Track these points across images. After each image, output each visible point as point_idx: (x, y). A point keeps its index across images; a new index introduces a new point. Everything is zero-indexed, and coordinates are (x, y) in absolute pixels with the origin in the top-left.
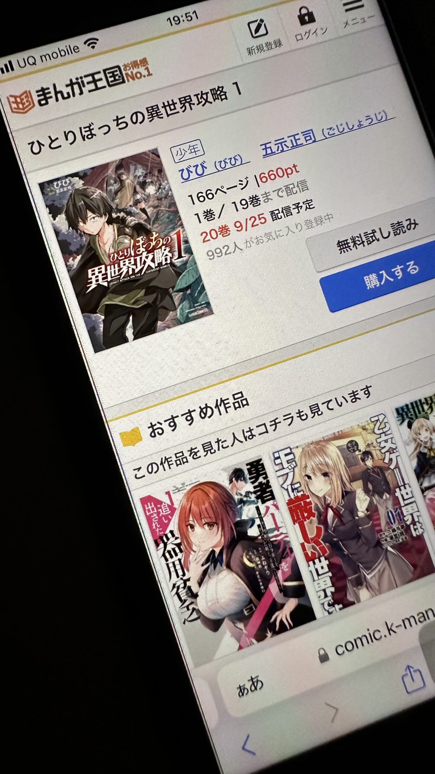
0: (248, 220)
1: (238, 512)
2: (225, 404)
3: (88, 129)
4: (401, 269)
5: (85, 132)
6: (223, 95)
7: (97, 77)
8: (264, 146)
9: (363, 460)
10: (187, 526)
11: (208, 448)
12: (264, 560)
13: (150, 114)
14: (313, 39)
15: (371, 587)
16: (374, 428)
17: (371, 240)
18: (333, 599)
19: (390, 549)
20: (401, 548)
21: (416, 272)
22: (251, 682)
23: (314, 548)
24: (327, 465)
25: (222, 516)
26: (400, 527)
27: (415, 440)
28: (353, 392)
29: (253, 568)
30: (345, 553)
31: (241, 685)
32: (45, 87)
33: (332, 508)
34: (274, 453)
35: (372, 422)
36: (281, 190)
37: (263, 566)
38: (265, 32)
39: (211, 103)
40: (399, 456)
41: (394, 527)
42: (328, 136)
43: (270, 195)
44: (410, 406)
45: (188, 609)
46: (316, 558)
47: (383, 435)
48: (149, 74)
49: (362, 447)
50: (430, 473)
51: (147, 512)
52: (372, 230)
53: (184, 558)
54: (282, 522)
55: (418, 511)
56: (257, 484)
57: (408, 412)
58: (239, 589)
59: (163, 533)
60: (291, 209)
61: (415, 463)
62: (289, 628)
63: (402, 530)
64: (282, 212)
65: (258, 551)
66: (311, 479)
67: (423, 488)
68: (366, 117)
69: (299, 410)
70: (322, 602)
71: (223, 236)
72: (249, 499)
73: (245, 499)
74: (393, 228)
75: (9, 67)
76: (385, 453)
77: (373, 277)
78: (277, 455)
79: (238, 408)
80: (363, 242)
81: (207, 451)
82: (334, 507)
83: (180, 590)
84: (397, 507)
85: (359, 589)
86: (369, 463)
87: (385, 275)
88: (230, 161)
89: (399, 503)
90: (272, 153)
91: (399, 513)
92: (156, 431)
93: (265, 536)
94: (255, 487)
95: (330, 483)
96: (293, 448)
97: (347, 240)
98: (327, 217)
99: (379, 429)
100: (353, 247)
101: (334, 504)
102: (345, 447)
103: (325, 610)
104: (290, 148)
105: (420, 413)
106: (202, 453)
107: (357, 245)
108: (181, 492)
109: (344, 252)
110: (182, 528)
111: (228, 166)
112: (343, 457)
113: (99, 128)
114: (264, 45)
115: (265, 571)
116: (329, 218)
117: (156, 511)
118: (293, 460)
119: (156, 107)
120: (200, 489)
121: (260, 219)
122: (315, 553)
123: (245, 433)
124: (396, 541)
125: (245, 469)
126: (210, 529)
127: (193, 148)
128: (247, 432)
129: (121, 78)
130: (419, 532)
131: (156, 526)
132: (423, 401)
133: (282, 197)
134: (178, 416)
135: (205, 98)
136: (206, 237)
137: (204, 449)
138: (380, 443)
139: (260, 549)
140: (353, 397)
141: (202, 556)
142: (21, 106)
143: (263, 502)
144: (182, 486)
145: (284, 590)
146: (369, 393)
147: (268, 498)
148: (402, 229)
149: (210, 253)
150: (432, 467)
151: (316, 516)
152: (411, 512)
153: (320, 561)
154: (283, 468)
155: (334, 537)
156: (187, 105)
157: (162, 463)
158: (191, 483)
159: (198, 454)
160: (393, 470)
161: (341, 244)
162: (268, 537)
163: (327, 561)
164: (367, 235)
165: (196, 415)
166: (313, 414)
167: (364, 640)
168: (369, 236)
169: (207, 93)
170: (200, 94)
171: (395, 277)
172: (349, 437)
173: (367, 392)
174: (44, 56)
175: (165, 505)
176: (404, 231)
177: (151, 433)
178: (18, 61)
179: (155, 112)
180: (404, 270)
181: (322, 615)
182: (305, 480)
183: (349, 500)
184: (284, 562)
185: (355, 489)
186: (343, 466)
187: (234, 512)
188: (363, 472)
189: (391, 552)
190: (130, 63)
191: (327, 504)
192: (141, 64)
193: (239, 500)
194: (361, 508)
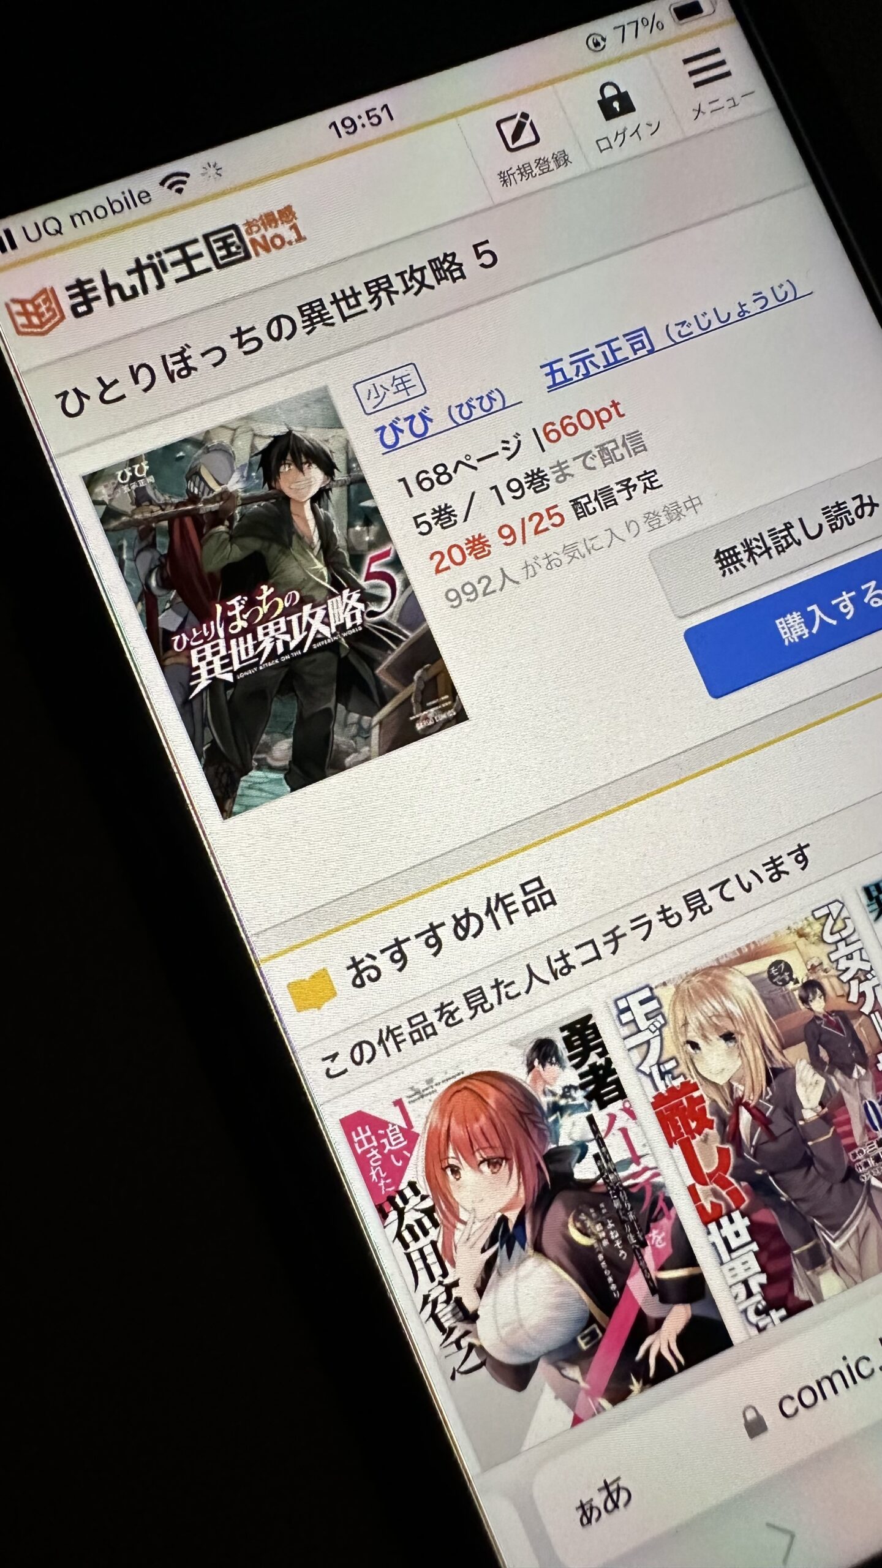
0: (526, 520)
1: (550, 1131)
2: (505, 907)
3: (178, 358)
4: (851, 599)
5: (175, 363)
6: (455, 270)
7: (191, 250)
8: (548, 367)
9: (805, 1000)
10: (444, 1169)
11: (476, 1000)
12: (613, 1229)
13: (306, 318)
14: (632, 146)
15: (842, 1266)
16: (822, 932)
17: (785, 545)
18: (764, 1299)
19: (875, 1182)
21: (880, 602)
22: (605, 1493)
23: (716, 1194)
24: (730, 1016)
25: (516, 1142)
28: (773, 861)
29: (592, 1246)
30: (784, 1199)
31: (584, 1501)
32: (83, 278)
33: (747, 1106)
34: (615, 1002)
35: (817, 919)
36: (590, 456)
37: (612, 1242)
38: (534, 138)
39: (432, 287)
40: (878, 985)
41: (880, 1136)
42: (678, 339)
43: (568, 467)
45: (459, 1347)
46: (722, 1216)
47: (842, 945)
48: (300, 238)
49: (801, 973)
51: (357, 1145)
52: (785, 524)
53: (444, 1236)
54: (644, 1145)
56: (585, 1068)
58: (565, 1294)
59: (393, 1188)
60: (614, 492)
62: (675, 1368)
64: (596, 499)
65: (598, 1210)
66: (699, 1049)
68: (754, 295)
69: (662, 906)
70: (742, 1307)
71: (477, 558)
72: (570, 1102)
73: (563, 1102)
74: (827, 517)
75: (7, 242)
76: (849, 981)
77: (794, 619)
78: (622, 1004)
79: (533, 911)
80: (768, 550)
81: (476, 1007)
82: (753, 1104)
83: (440, 1307)
85: (819, 1274)
86: (818, 1005)
87: (818, 613)
88: (481, 402)
90: (566, 380)
92: (365, 974)
93: (611, 1177)
94: (582, 1076)
95: (740, 1055)
96: (656, 987)
97: (735, 547)
98: (689, 504)
99: (832, 934)
100: (749, 560)
101: (752, 1098)
102: (766, 975)
103: (750, 1323)
104: (602, 369)
106: (464, 1012)
107: (756, 557)
108: (425, 1098)
109: (731, 572)
110: (432, 1175)
111: (478, 412)
112: (761, 995)
113: (203, 355)
114: (534, 164)
115: (618, 1250)
117: (375, 1143)
118: (658, 1012)
119: (318, 303)
120: (466, 1088)
121: (550, 517)
122: (720, 1206)
123: (553, 963)
126: (493, 1173)
127: (400, 381)
128: (556, 961)
129: (241, 250)
131: (378, 1174)
133: (594, 468)
134: (408, 939)
135: (419, 279)
136: (441, 561)
137: (469, 1004)
139: (602, 1205)
140: (774, 871)
141: (481, 1231)
142: (35, 320)
143: (602, 1106)
144: (426, 1086)
145: (659, 1289)
146: (805, 859)
147: (611, 1096)
148: (846, 517)
149: (452, 595)
153: (732, 1221)
154: (639, 1031)
155: (757, 1168)
156: (383, 294)
157: (380, 1041)
159: (455, 1015)
160: (869, 1016)
161: (722, 556)
162: (618, 1180)
163: (746, 1218)
164: (776, 533)
165: (446, 934)
166: (693, 913)
167: (837, 1379)
168: (780, 535)
169: (422, 270)
170: (408, 271)
171: (840, 616)
172: (770, 954)
173: (800, 858)
174: (77, 214)
175: (395, 1130)
176: (851, 521)
177: (354, 979)
178: (24, 228)
179: (317, 314)
180: (857, 601)
181: (745, 1336)
182: (686, 1052)
183: (781, 1086)
184: (656, 1228)
185: (793, 1062)
186: (765, 1017)
187: (541, 1131)
188: (807, 1027)
189: (879, 1189)
190: (258, 218)
191: (736, 1099)
192: (280, 219)
193: (551, 1105)
194: (808, 1100)
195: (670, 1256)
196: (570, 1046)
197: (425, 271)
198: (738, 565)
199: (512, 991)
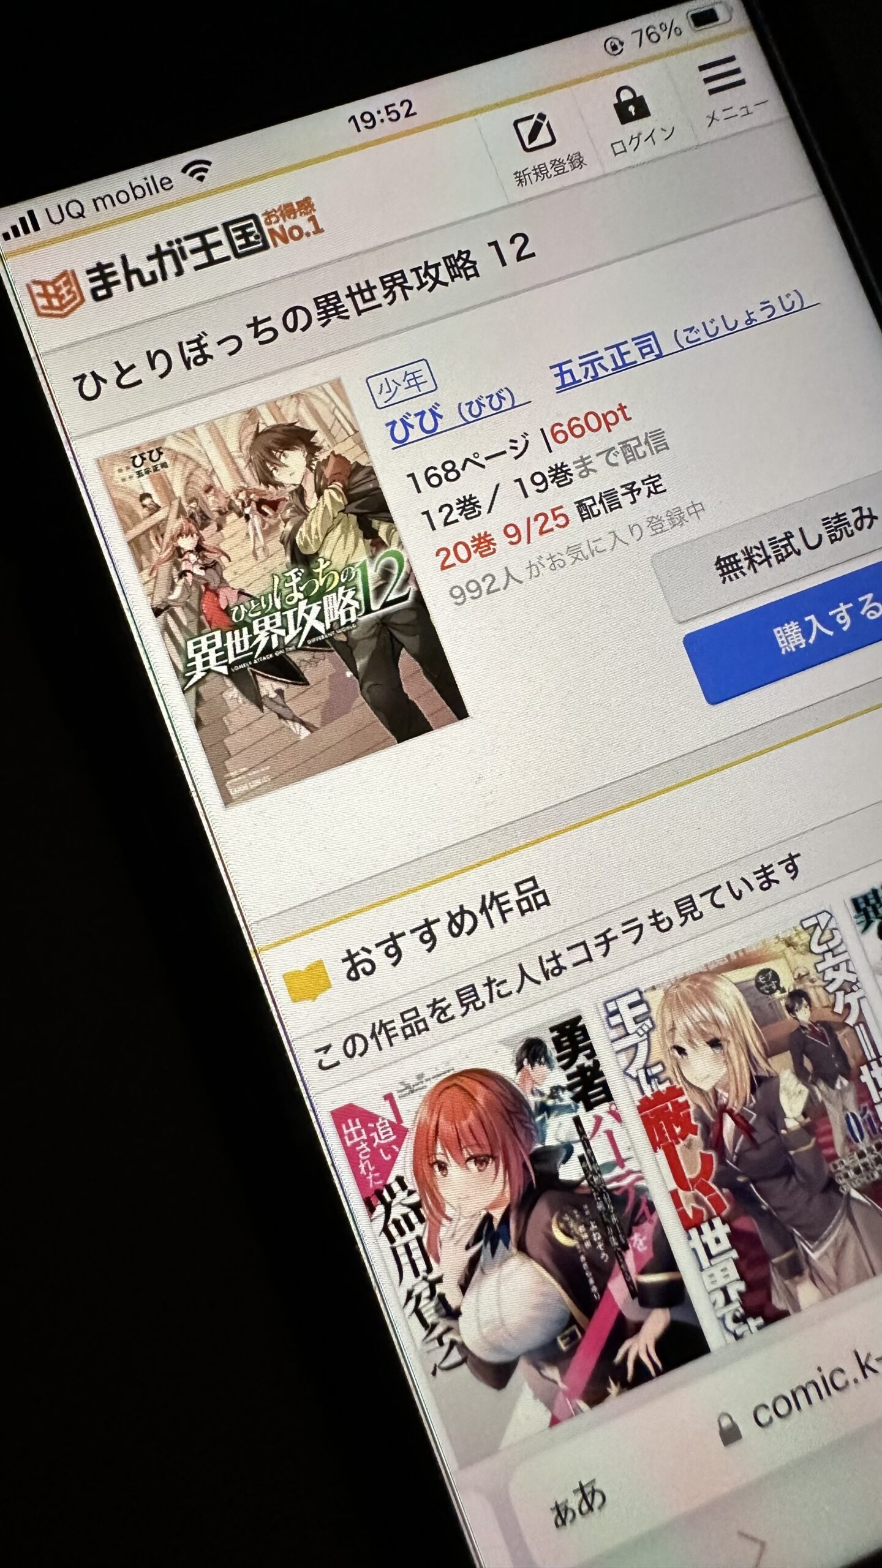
0: (532, 520)
1: (537, 1132)
2: (500, 905)
3: (195, 345)
4: (848, 610)
5: (191, 350)
6: (469, 268)
7: (210, 238)
8: (558, 368)
9: (791, 1010)
10: (432, 1165)
11: (468, 998)
12: (595, 1231)
13: (322, 310)
14: (646, 151)
15: (820, 1277)
16: (810, 942)
17: (785, 554)
18: (742, 1306)
19: (855, 1194)
20: (879, 1191)
21: (877, 615)
22: (580, 1495)
23: (698, 1200)
24: (717, 1023)
25: (503, 1140)
26: (874, 1147)
28: (764, 869)
29: (574, 1249)
30: (764, 1207)
31: (559, 1503)
32: (104, 262)
33: (731, 1113)
34: (605, 1004)
35: (806, 929)
37: (594, 1244)
38: (550, 139)
39: (446, 284)
40: (862, 998)
41: (861, 1148)
42: (686, 345)
43: (591, 462)
45: (441, 1343)
46: (703, 1222)
47: (829, 956)
48: (318, 230)
49: (787, 982)
51: (346, 1138)
52: (786, 534)
53: (430, 1232)
54: (629, 1149)
56: (573, 1069)
57: (878, 905)
58: (547, 1295)
59: (380, 1182)
60: (619, 495)
62: (653, 1374)
63: (878, 1153)
64: (601, 501)
65: (581, 1211)
66: (686, 1054)
68: (762, 303)
69: (654, 911)
70: (720, 1315)
71: (483, 556)
72: (558, 1102)
73: (550, 1102)
74: (827, 528)
75: (30, 224)
76: (834, 993)
77: (792, 628)
78: (612, 1007)
79: (527, 911)
80: (768, 558)
81: (467, 1005)
82: (736, 1111)
83: (423, 1302)
84: (866, 1104)
85: (796, 1284)
86: (804, 1015)
87: (816, 624)
88: (490, 401)
89: (870, 1097)
90: (575, 381)
91: (869, 1119)
92: (359, 968)
93: (595, 1179)
95: (725, 1061)
96: (645, 991)
97: (736, 554)
98: (692, 510)
99: (819, 944)
100: (749, 568)
101: (736, 1105)
102: (753, 983)
103: (728, 1330)
104: (610, 372)
106: (456, 1009)
107: (756, 565)
109: (731, 580)
110: (420, 1171)
111: (487, 411)
112: (749, 1004)
113: (219, 343)
114: (549, 166)
115: (599, 1252)
116: (696, 512)
117: (365, 1137)
118: (647, 1015)
119: (333, 296)
120: (456, 1085)
121: (555, 518)
122: (701, 1212)
123: (545, 963)
124: (868, 1178)
125: (548, 1038)
126: (480, 1171)
127: (411, 376)
128: (548, 961)
129: (260, 240)
131: (366, 1168)
134: (403, 934)
135: (434, 275)
136: (447, 557)
137: (461, 1001)
138: (824, 972)
139: (586, 1207)
140: (764, 879)
141: (467, 1228)
142: (56, 302)
143: (589, 1107)
144: (417, 1081)
145: (639, 1293)
146: (796, 869)
147: (598, 1098)
148: (845, 528)
149: (457, 592)
151: (699, 1132)
153: (712, 1227)
154: (628, 1034)
155: (738, 1174)
156: (397, 289)
157: (373, 1035)
159: (448, 1011)
160: (853, 1028)
161: (722, 563)
162: (602, 1181)
163: (727, 1225)
164: (776, 542)
165: (440, 930)
166: (683, 918)
167: (812, 1391)
168: (781, 544)
169: (436, 266)
170: (423, 267)
171: (836, 627)
172: (758, 963)
173: (791, 868)
174: (99, 198)
175: (384, 1124)
176: (850, 533)
177: (349, 972)
178: (47, 210)
179: (332, 307)
180: (854, 613)
181: (722, 1343)
182: (673, 1057)
183: (764, 1095)
184: (637, 1232)
185: (778, 1071)
186: (750, 1024)
187: (528, 1130)
188: (792, 1035)
189: (858, 1201)
190: (276, 209)
191: (721, 1106)
192: (299, 210)
193: (538, 1105)
194: (791, 1110)
195: (651, 1260)
196: (559, 1046)
197: (440, 267)
199: (504, 990)
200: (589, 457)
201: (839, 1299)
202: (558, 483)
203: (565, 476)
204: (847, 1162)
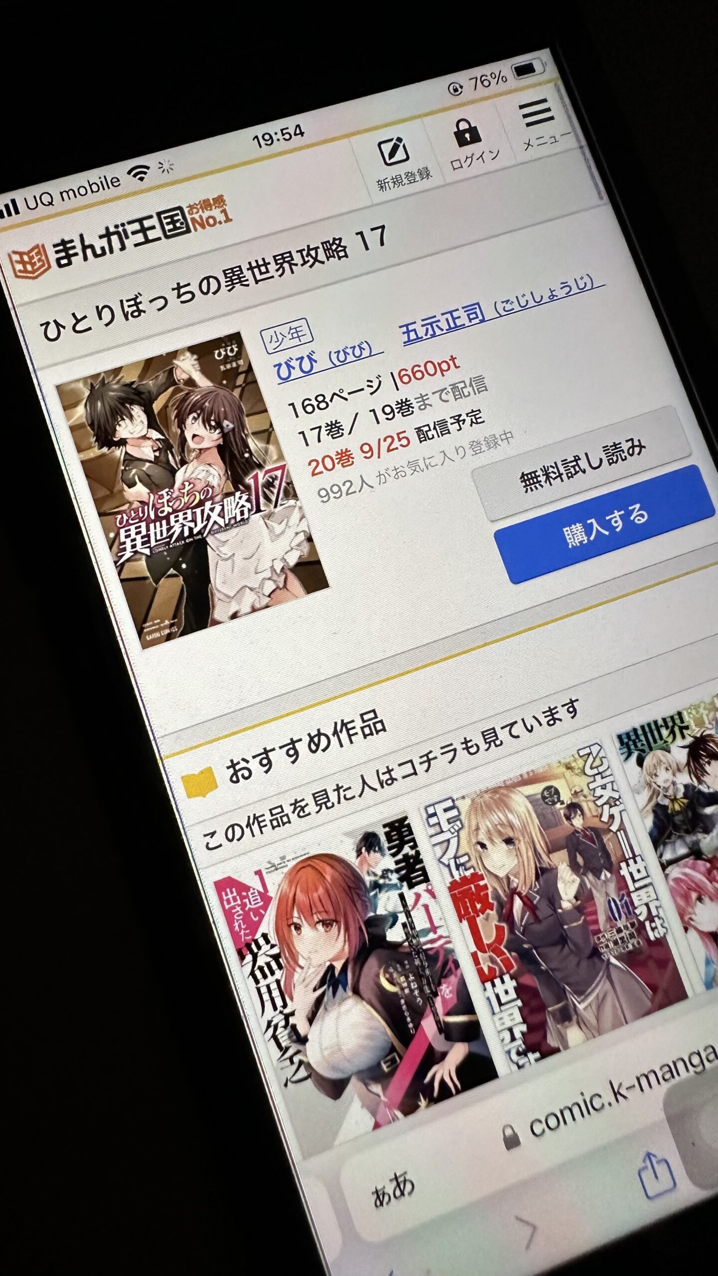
0: (382, 441)
1: (371, 903)
2: (348, 730)
3: (132, 302)
4: (619, 515)
5: (129, 306)
6: (340, 251)
7: (147, 223)
8: (405, 328)
9: (568, 818)
10: (289, 926)
11: (322, 799)
12: (413, 981)
13: (229, 279)
14: (478, 167)
15: (584, 1023)
16: (584, 766)
17: (573, 472)
18: (524, 1043)
19: (613, 961)
20: (631, 959)
21: (643, 520)
22: (395, 1183)
23: (492, 960)
24: (511, 826)
25: (345, 909)
26: (629, 925)
27: (649, 785)
28: (550, 710)
29: (395, 994)
30: (542, 968)
31: (378, 1188)
32: (66, 239)
33: (519, 895)
34: (426, 808)
35: (581, 757)
37: (412, 991)
38: (405, 157)
39: (323, 263)
40: (623, 810)
41: (619, 926)
42: (504, 313)
44: (640, 732)
45: (292, 1062)
46: (496, 978)
47: (598, 777)
48: (228, 220)
49: (566, 797)
50: (673, 837)
51: (225, 903)
52: (574, 457)
53: (286, 978)
54: (441, 919)
55: (657, 899)
56: (400, 857)
57: (637, 741)
58: (375, 1029)
59: (250, 937)
60: (449, 424)
61: (649, 821)
62: (454, 1092)
63: (633, 930)
64: (435, 428)
65: (403, 965)
66: (486, 849)
67: (665, 862)
68: (562, 283)
69: (465, 739)
70: (507, 1048)
71: (344, 467)
72: (387, 881)
73: (381, 881)
74: (606, 454)
75: (12, 209)
76: (602, 806)
77: (578, 528)
78: (431, 810)
79: (368, 735)
80: (560, 475)
81: (321, 805)
82: (524, 894)
83: (279, 1030)
84: (624, 892)
85: (566, 1027)
86: (578, 822)
87: (595, 525)
88: (353, 350)
89: (627, 887)
90: (418, 338)
91: (626, 903)
92: (240, 774)
93: (414, 941)
94: (397, 863)
95: (517, 855)
96: (457, 799)
97: (536, 471)
98: (503, 437)
99: (592, 768)
100: (546, 482)
101: (523, 889)
102: (539, 796)
103: (512, 1061)
104: (445, 331)
105: (655, 741)
106: (312, 808)
107: (551, 480)
108: (279, 871)
109: (532, 490)
110: (280, 929)
111: (350, 358)
112: (536, 812)
113: (151, 301)
114: (403, 177)
115: (415, 997)
117: (239, 902)
119: (238, 269)
120: (310, 865)
121: (400, 440)
122: (495, 970)
123: (381, 775)
124: (624, 949)
125: (381, 833)
126: (326, 931)
127: (294, 331)
128: (383, 774)
129: (184, 226)
130: (659, 933)
131: (240, 926)
132: (660, 722)
134: (274, 749)
135: (314, 255)
137: (316, 802)
138: (594, 789)
139: (406, 962)
140: (551, 717)
141: (315, 975)
142: (29, 268)
143: (411, 886)
144: (280, 862)
145: (445, 1030)
146: (575, 710)
147: (418, 879)
148: (620, 454)
149: (323, 493)
150: (676, 828)
151: (495, 909)
152: (645, 900)
153: (503, 982)
154: (442, 832)
155: (525, 943)
156: (286, 265)
157: (248, 825)
158: (294, 856)
159: (305, 809)
160: (616, 833)
161: (526, 478)
162: (419, 943)
163: (514, 981)
164: (567, 463)
165: (302, 747)
166: (488, 745)
167: (576, 1110)
168: (570, 465)
169: (316, 249)
170: (306, 249)
171: (611, 528)
172: (544, 781)
173: (571, 709)
174: (65, 191)
175: (254, 893)
176: (624, 458)
177: (232, 777)
178: (25, 199)
179: (236, 277)
180: (625, 518)
181: (509, 1071)
182: (476, 850)
183: (546, 882)
184: (444, 983)
185: (557, 864)
186: (537, 827)
187: (364, 902)
188: (569, 837)
189: (616, 966)
190: (197, 203)
191: (512, 889)
192: (214, 204)
193: (372, 883)
194: (566, 894)
195: (455, 1006)
196: (390, 840)
197: (318, 250)
198: (537, 485)
199: (349, 794)
200: (427, 395)
201: (600, 1040)
202: (402, 413)
203: (408, 408)
204: (609, 935)
